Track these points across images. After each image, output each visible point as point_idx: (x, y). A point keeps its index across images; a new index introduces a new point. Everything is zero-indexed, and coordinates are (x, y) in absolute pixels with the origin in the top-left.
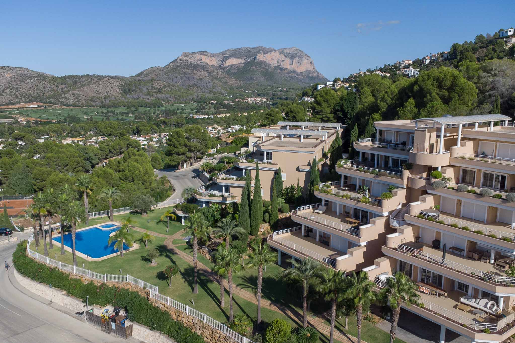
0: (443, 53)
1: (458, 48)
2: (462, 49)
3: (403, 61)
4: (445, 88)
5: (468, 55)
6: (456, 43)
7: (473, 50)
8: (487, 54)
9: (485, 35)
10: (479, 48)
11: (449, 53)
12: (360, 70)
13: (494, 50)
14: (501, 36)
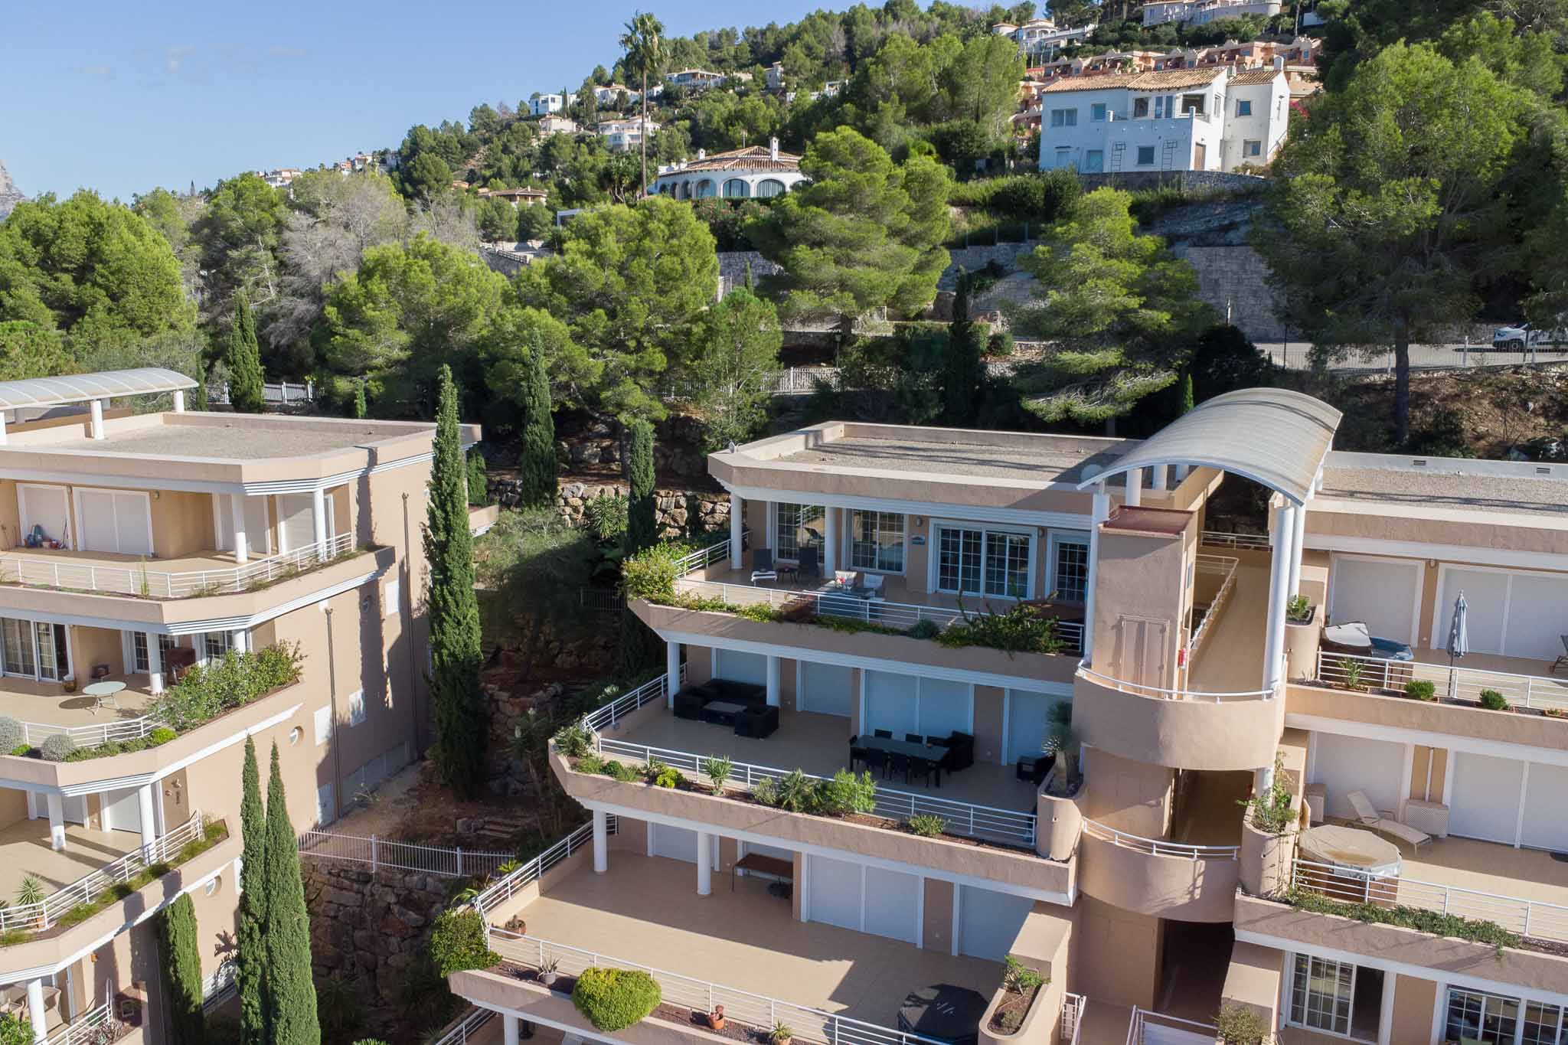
0: (385, 152)
1: (423, 140)
2: (434, 144)
3: (275, 173)
4: (65, 265)
5: (429, 161)
6: (418, 125)
7: (463, 146)
8: (491, 161)
9: (493, 106)
10: (480, 143)
11: (400, 153)
12: (135, 195)
13: (506, 150)
14: (533, 113)
